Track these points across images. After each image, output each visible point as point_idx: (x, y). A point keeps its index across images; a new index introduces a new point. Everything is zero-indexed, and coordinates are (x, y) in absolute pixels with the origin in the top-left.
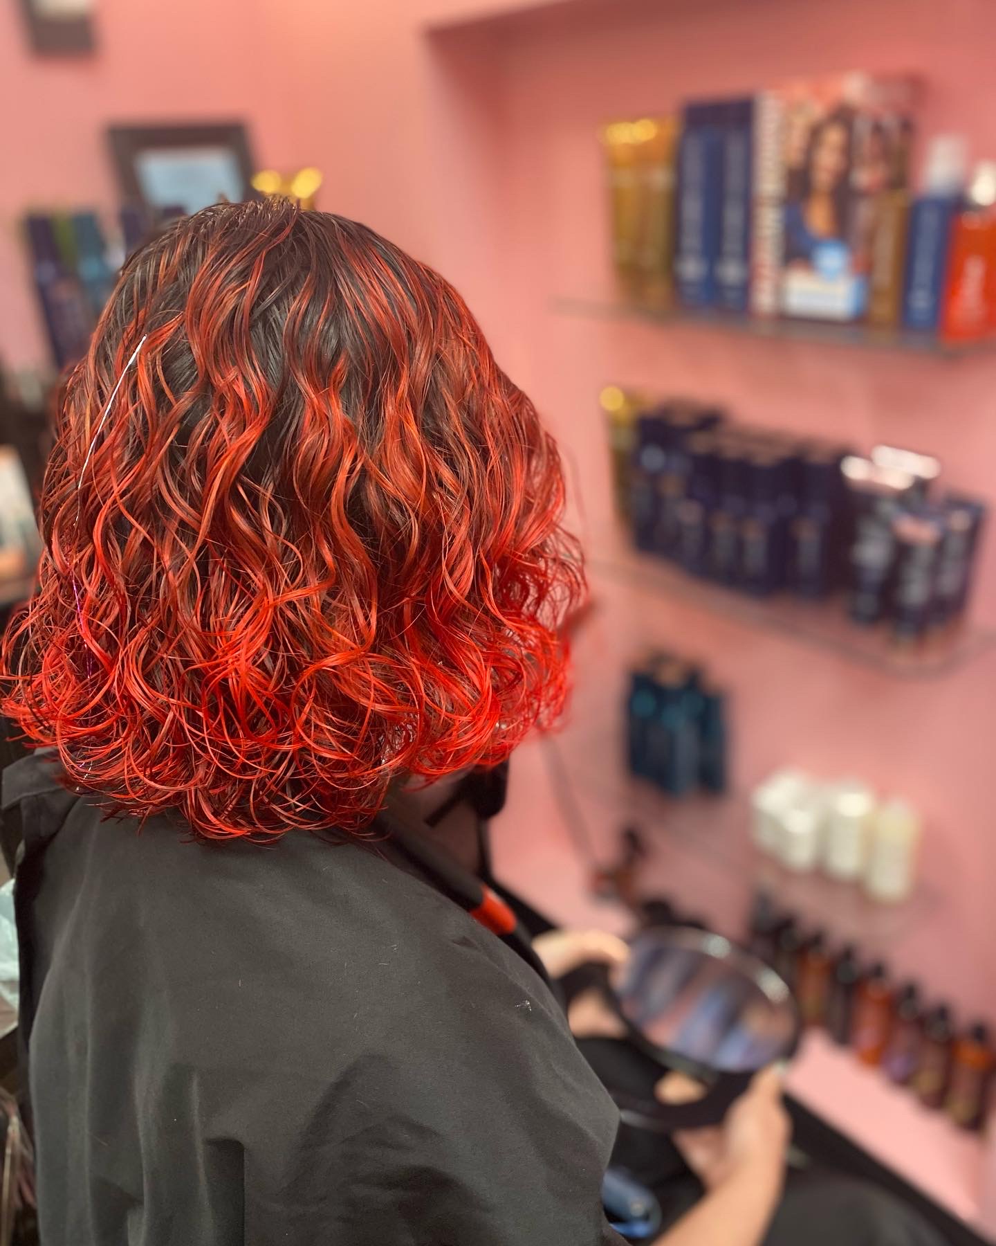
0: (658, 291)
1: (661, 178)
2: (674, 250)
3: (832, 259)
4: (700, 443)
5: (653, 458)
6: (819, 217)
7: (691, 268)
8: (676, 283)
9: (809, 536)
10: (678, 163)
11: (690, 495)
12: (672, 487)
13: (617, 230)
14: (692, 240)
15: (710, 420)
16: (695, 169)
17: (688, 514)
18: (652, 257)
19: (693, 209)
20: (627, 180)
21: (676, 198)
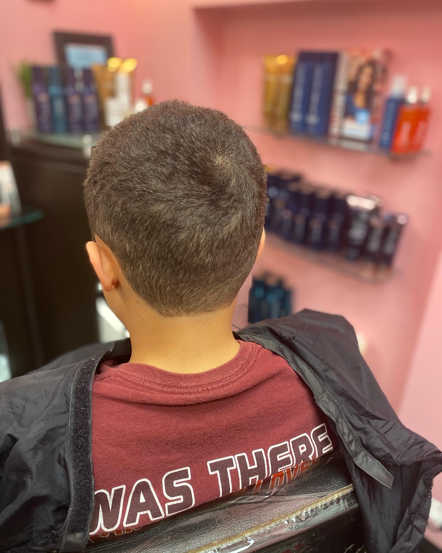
0: (281, 125)
1: (287, 79)
2: (290, 108)
3: (363, 117)
4: (293, 187)
5: (273, 192)
6: (359, 100)
7: (296, 116)
8: (289, 121)
9: (335, 227)
10: (294, 74)
11: (287, 207)
12: (280, 204)
13: (265, 98)
14: (297, 105)
15: (297, 178)
16: (301, 77)
17: (286, 215)
18: (280, 110)
19: (299, 93)
20: (272, 79)
21: (292, 88)
